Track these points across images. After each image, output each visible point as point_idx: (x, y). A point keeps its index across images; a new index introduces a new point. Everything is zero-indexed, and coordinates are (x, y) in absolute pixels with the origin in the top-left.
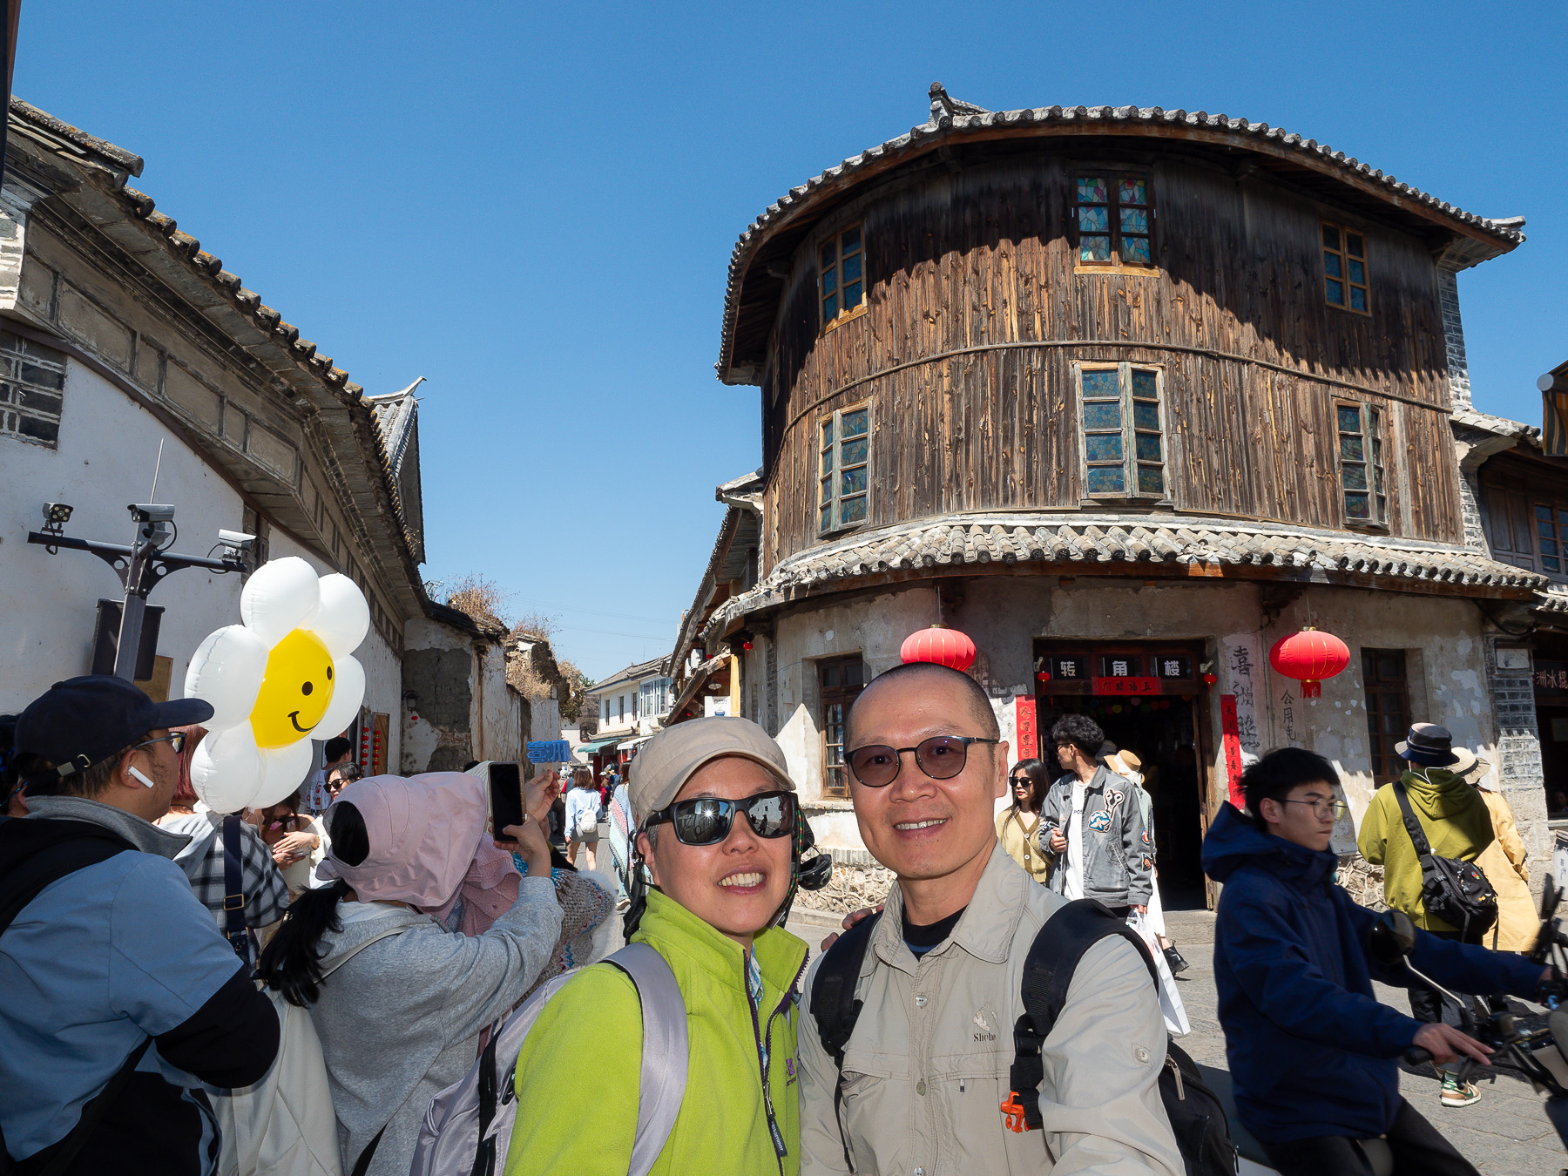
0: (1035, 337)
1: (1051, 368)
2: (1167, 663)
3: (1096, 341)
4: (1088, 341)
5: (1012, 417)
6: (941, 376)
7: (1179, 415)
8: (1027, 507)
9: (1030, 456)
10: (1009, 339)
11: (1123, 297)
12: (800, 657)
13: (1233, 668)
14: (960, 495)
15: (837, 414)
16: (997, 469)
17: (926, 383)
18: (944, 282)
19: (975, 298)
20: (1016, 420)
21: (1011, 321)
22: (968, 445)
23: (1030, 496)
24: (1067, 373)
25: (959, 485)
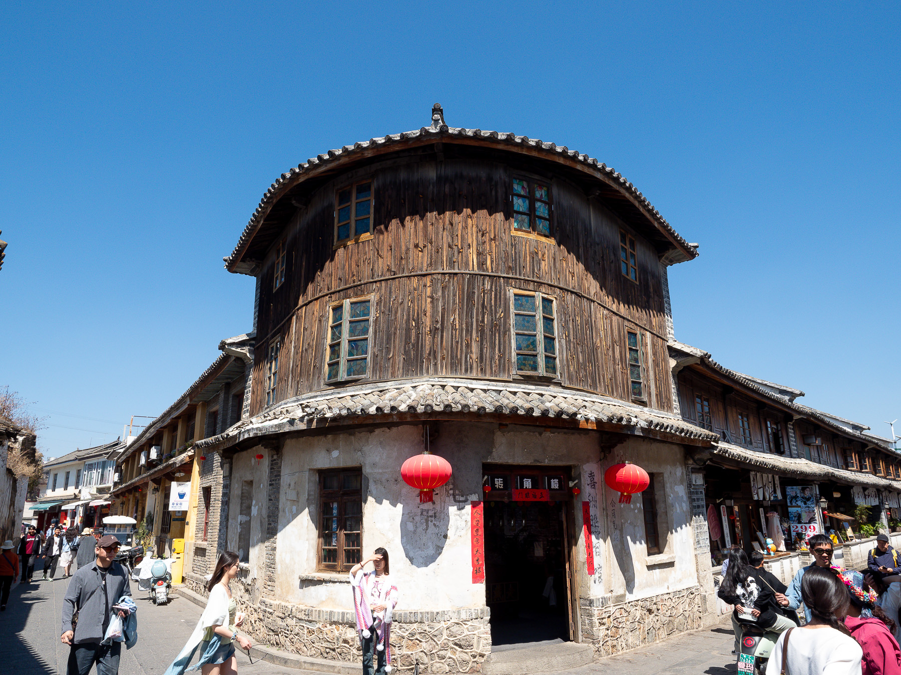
0: (487, 269)
1: (496, 290)
2: (552, 481)
3: (522, 277)
4: (518, 276)
5: (472, 318)
6: (425, 286)
7: (565, 327)
8: (480, 376)
9: (482, 344)
10: (471, 268)
11: (537, 253)
12: (307, 467)
13: (588, 485)
14: (436, 364)
15: (347, 303)
16: (461, 349)
17: (415, 289)
18: (430, 228)
19: (450, 240)
20: (474, 320)
21: (473, 257)
22: (442, 332)
23: (482, 369)
24: (505, 294)
25: (435, 358)
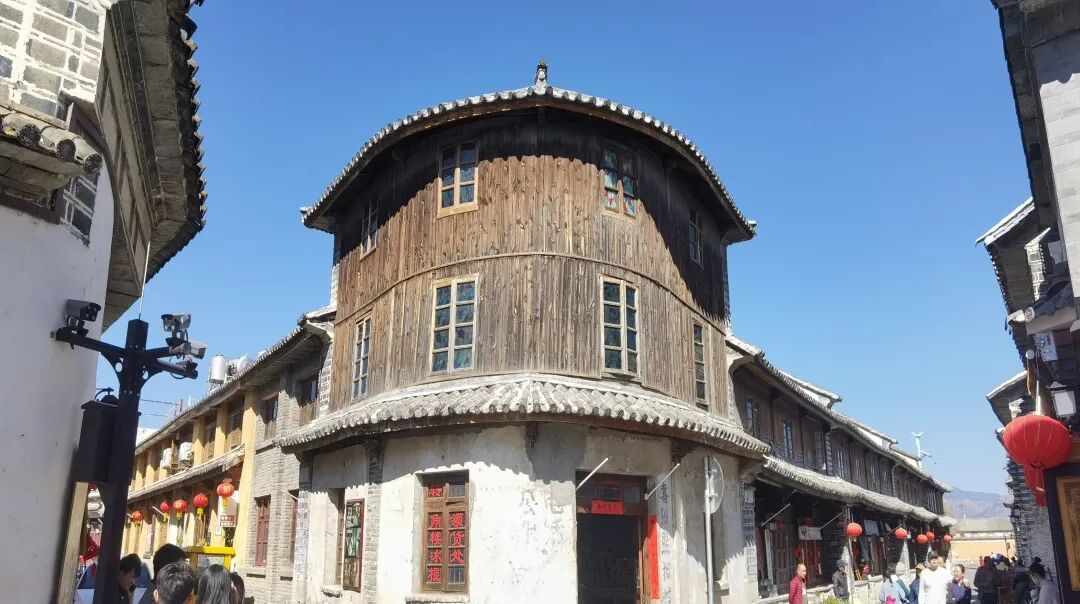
0: (581, 252)
1: (588, 276)
3: (611, 263)
4: (607, 262)
5: (567, 307)
6: (526, 268)
8: (574, 373)
9: (576, 336)
10: (567, 251)
11: (624, 236)
13: (660, 498)
14: (535, 358)
15: (454, 282)
16: (558, 343)
17: (517, 272)
18: (531, 201)
19: (549, 218)
20: (569, 309)
21: (569, 239)
22: (541, 321)
23: (575, 365)
24: (596, 282)
25: (535, 351)
